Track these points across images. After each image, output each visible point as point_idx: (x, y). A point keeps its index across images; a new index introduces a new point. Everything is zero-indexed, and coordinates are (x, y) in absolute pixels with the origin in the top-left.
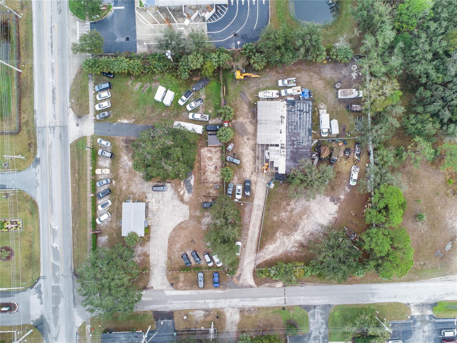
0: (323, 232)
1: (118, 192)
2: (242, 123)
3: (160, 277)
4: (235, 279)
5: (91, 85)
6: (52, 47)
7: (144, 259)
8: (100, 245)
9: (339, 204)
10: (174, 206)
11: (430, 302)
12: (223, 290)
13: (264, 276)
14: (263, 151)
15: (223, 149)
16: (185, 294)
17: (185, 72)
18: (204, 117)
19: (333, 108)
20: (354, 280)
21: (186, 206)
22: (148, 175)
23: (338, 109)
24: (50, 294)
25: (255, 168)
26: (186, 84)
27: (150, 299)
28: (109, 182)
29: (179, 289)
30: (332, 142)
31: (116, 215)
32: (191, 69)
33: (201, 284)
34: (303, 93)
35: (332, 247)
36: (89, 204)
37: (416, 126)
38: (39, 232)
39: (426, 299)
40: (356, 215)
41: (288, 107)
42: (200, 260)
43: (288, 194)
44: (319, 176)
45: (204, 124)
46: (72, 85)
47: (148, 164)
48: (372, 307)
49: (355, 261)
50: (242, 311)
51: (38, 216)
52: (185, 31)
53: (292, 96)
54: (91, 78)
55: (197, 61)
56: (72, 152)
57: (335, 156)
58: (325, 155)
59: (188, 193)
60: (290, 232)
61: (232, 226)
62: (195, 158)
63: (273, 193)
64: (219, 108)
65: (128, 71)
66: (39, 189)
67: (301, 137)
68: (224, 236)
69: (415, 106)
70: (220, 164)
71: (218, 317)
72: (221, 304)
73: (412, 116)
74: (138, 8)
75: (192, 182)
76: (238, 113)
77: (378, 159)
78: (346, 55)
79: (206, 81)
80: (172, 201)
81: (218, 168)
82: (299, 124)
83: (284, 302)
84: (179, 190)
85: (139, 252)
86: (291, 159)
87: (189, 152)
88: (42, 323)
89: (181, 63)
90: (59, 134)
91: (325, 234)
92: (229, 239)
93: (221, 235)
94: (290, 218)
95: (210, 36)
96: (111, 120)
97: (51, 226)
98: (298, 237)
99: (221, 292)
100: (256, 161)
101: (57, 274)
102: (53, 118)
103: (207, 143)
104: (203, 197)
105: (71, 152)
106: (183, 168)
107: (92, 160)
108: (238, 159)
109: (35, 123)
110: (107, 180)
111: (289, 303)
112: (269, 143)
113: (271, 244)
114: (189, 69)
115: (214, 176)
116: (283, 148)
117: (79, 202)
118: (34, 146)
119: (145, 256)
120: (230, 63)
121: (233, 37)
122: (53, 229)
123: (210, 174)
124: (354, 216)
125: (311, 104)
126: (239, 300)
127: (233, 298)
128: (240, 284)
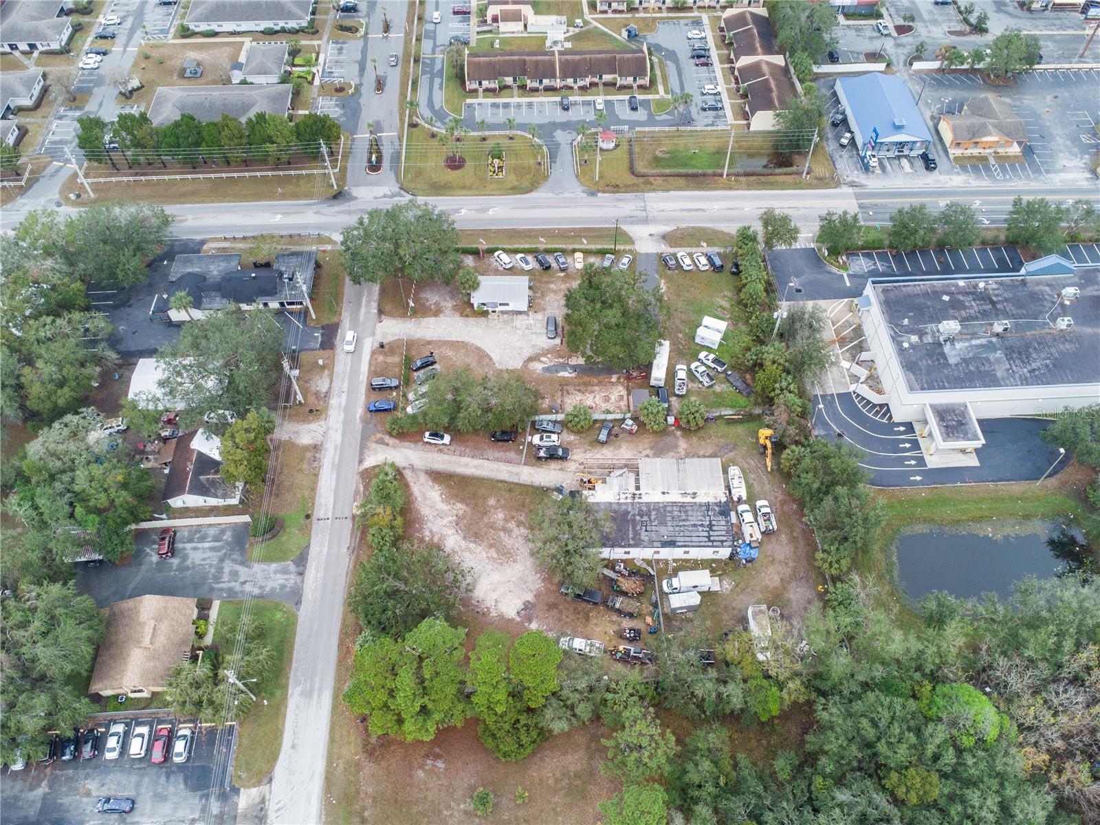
1: (545, 279)
2: (677, 447)
3: (397, 331)
4: (379, 436)
5: (716, 249)
7: (431, 310)
8: (460, 257)
9: (518, 619)
10: (521, 348)
12: (361, 418)
18: (680, 386)
21: (521, 365)
27: (361, 319)
29: (372, 356)
33: (377, 381)
34: (749, 545)
36: (525, 246)
38: (485, 195)
41: (716, 504)
45: (668, 385)
46: (712, 229)
50: (315, 448)
51: (508, 194)
53: (740, 521)
54: (727, 249)
56: (609, 229)
57: (622, 603)
58: (624, 583)
59: (543, 368)
60: (462, 527)
65: (746, 284)
66: (549, 195)
67: (657, 528)
71: (312, 410)
72: (335, 416)
74: (852, 301)
75: (564, 374)
76: (694, 441)
79: (746, 391)
80: (530, 346)
82: (684, 523)
83: (322, 517)
84: (549, 355)
85: (442, 304)
86: (611, 512)
88: (345, 199)
90: (635, 215)
94: (491, 527)
95: (829, 397)
96: (663, 271)
97: (493, 207)
98: (452, 541)
99: (358, 416)
102: (659, 209)
104: (537, 390)
107: (596, 249)
108: (607, 438)
110: (565, 264)
111: (316, 527)
112: (642, 476)
113: (441, 495)
115: (574, 404)
117: (529, 236)
118: (615, 190)
119: (436, 312)
122: (489, 209)
123: (578, 398)
126: (339, 442)
127: (344, 434)
128: (369, 444)
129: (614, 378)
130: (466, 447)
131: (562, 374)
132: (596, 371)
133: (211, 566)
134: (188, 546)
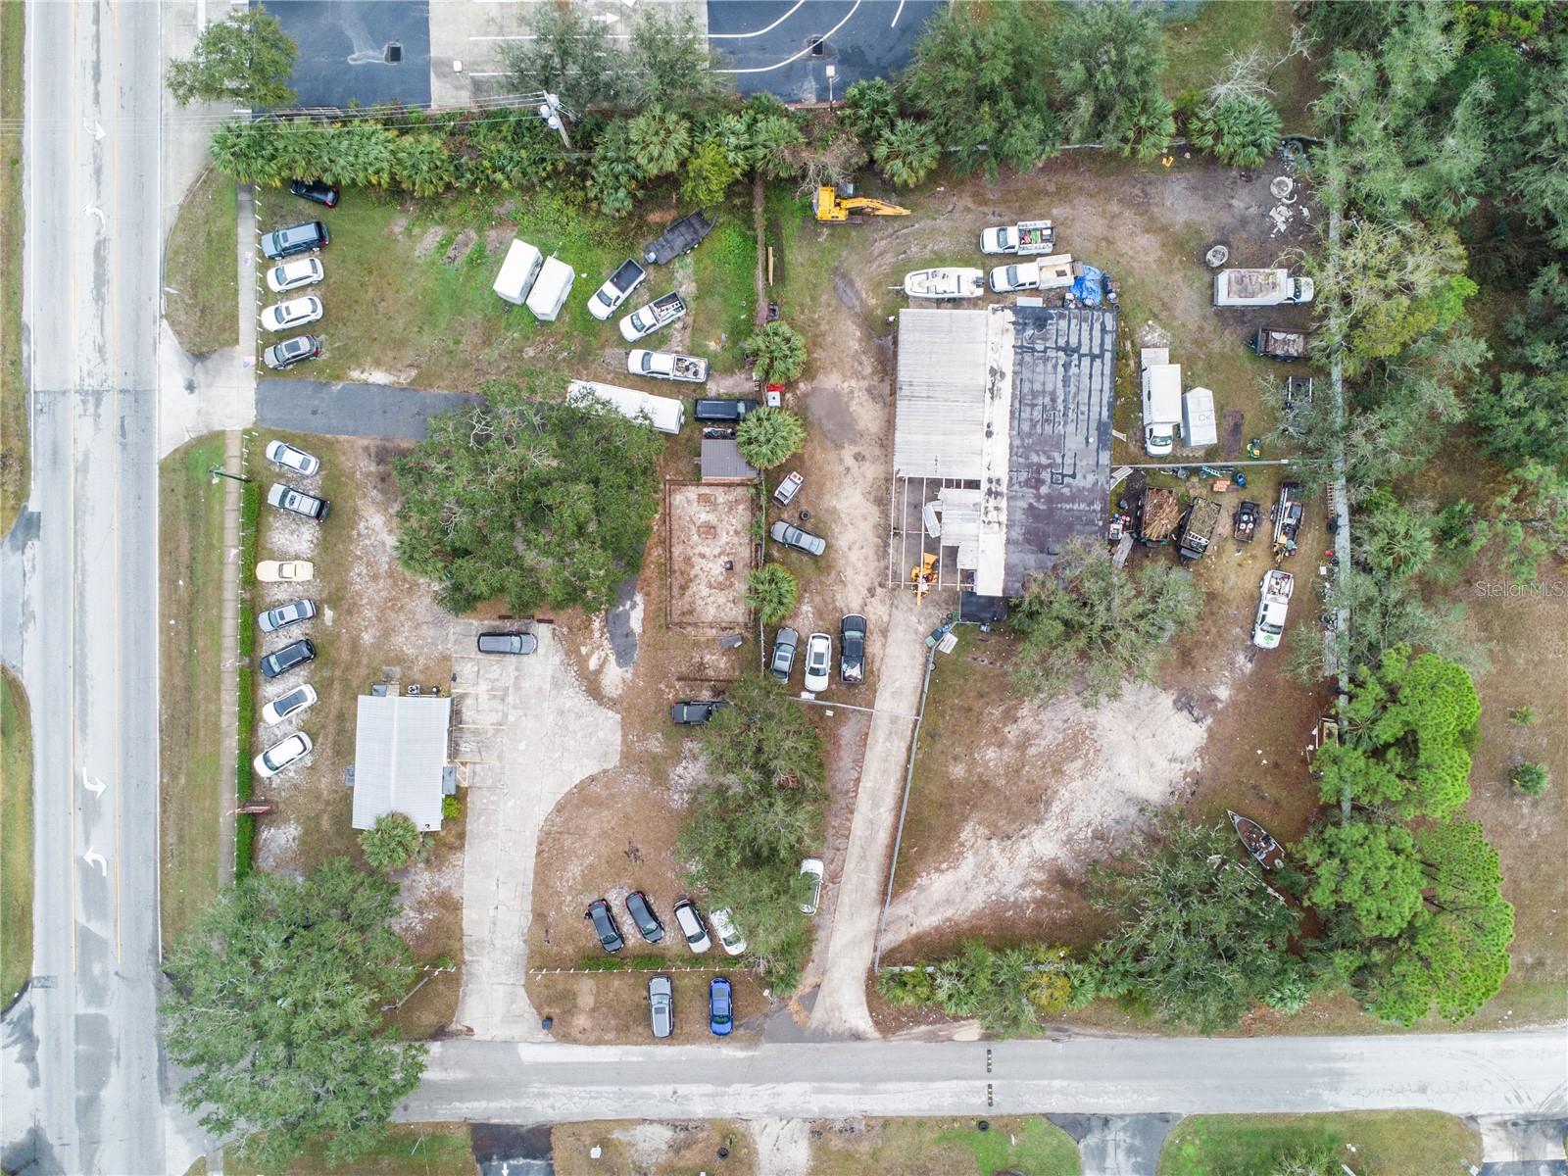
0: (1145, 828)
1: (345, 655)
2: (836, 395)
4: (793, 1006)
5: (246, 229)
6: (97, 77)
7: (438, 920)
8: (266, 862)
9: (1209, 721)
10: (561, 713)
11: (1555, 1110)
12: (745, 1048)
13: (910, 1000)
14: (917, 507)
15: (758, 494)
16: (596, 1060)
17: (617, 190)
18: (687, 369)
19: (1196, 342)
20: (1262, 1019)
21: (610, 713)
22: (457, 588)
23: (1216, 347)
24: (70, 1049)
25: (883, 573)
26: (619, 234)
27: (460, 1075)
28: (310, 614)
29: (575, 1041)
30: (1188, 478)
31: (335, 743)
32: (640, 175)
33: (661, 1024)
34: (1079, 281)
35: (1183, 892)
36: (229, 700)
37: (1527, 420)
38: (30, 803)
39: (1540, 1097)
40: (1276, 765)
41: (1018, 332)
42: (660, 926)
43: (1012, 679)
44: (1140, 609)
45: (686, 396)
46: (173, 231)
47: (458, 544)
48: (1330, 1128)
49: (1272, 947)
50: (820, 1133)
51: (27, 743)
52: (620, 27)
53: (1035, 291)
54: (248, 204)
55: (664, 143)
56: (167, 491)
57: (1200, 532)
58: (1160, 525)
59: (619, 665)
60: (1014, 826)
61: (786, 800)
62: (649, 529)
63: (953, 671)
64: (750, 333)
65: (392, 175)
66: (33, 634)
67: (1069, 454)
68: (755, 839)
69: (1519, 342)
70: (745, 553)
71: (723, 1154)
72: (739, 1102)
73: (1512, 380)
75: (636, 621)
76: (823, 354)
77: (1371, 547)
78: (1254, 133)
79: (697, 226)
80: (554, 693)
81: (738, 567)
82: (1060, 400)
83: (985, 1099)
84: (584, 650)
85: (422, 892)
86: (1028, 541)
87: (624, 500)
88: (35, 1160)
89: (600, 151)
90: (117, 422)
91: (1153, 839)
92: (774, 851)
93: (743, 833)
94: (1017, 771)
95: (720, 50)
96: (321, 372)
97: (78, 782)
98: (1045, 844)
99: (740, 1054)
100: (886, 545)
101: (97, 969)
102: (95, 357)
103: (698, 467)
104: (679, 679)
105: (162, 491)
106: (597, 565)
107: (244, 527)
108: (818, 536)
109: (25, 375)
110: (299, 605)
111: (1006, 1106)
112: (942, 474)
113: (942, 871)
114: (633, 177)
115: (722, 600)
116: (998, 494)
117: (189, 690)
118: (16, 468)
119: (444, 906)
120: (795, 153)
121: (809, 58)
122: (85, 790)
123: (705, 592)
124: (1266, 770)
125: (1110, 325)
126: (807, 1086)
127: (786, 1079)
128: (814, 1024)
129: (655, 513)
131: (636, 625)
132: (630, 549)
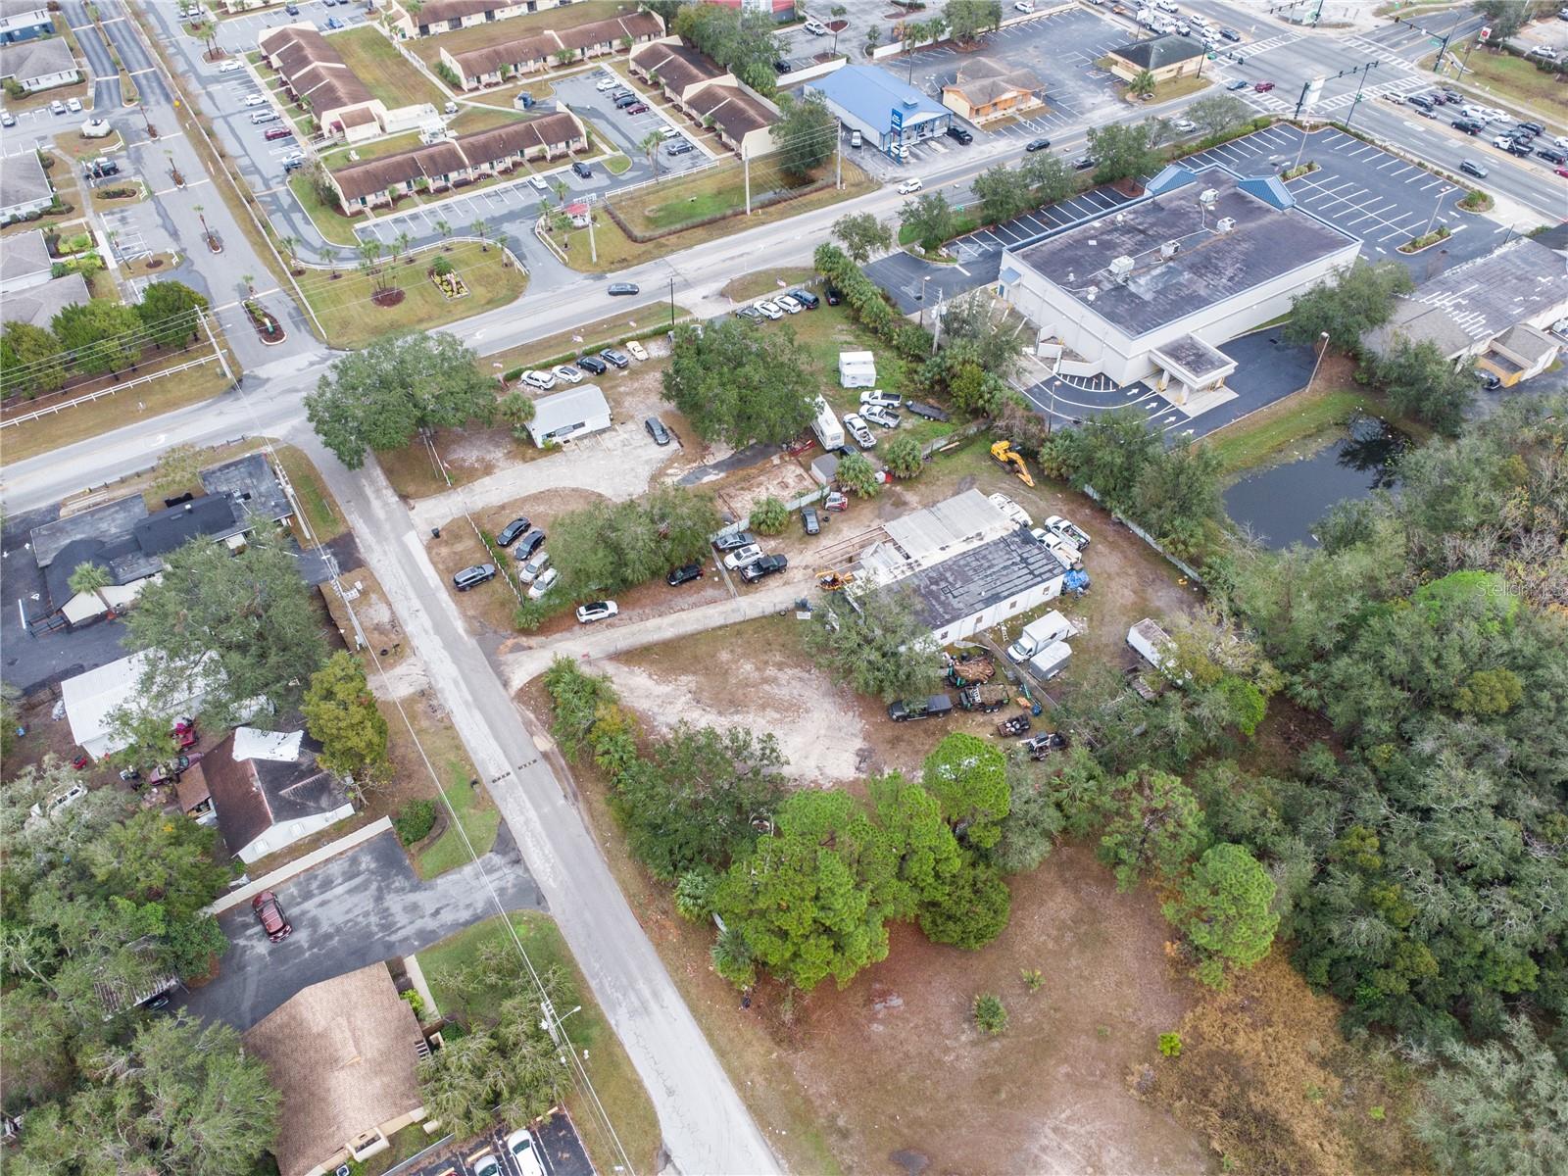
2: (906, 502)
3: (447, 510)
7: (476, 470)
10: (633, 470)
12: (467, 631)
16: (422, 568)
21: (648, 488)
23: (1105, 659)
27: (380, 515)
29: (429, 553)
30: (1012, 682)
36: (556, 356)
41: (1012, 535)
45: (850, 443)
46: (774, 269)
50: (423, 695)
56: (648, 307)
57: (982, 693)
58: (967, 670)
59: (678, 481)
60: (708, 701)
63: (788, 625)
65: (861, 306)
66: (544, 294)
67: (966, 589)
71: (384, 653)
72: (426, 644)
74: (986, 288)
75: (709, 478)
76: (924, 489)
79: (943, 415)
80: (642, 463)
82: (992, 570)
83: (497, 776)
84: (676, 465)
88: (253, 386)
90: (670, 283)
94: (747, 685)
95: (1036, 390)
99: (461, 631)
102: (695, 268)
107: (649, 332)
109: (670, 254)
111: (497, 792)
112: (901, 542)
113: (650, 677)
115: (748, 507)
116: (911, 568)
118: (625, 265)
119: (486, 469)
121: (1069, 421)
126: (455, 672)
127: (456, 661)
128: (502, 658)
129: (776, 460)
130: (643, 607)
131: (706, 479)
132: (748, 459)
133: (366, 914)
134: (309, 905)
